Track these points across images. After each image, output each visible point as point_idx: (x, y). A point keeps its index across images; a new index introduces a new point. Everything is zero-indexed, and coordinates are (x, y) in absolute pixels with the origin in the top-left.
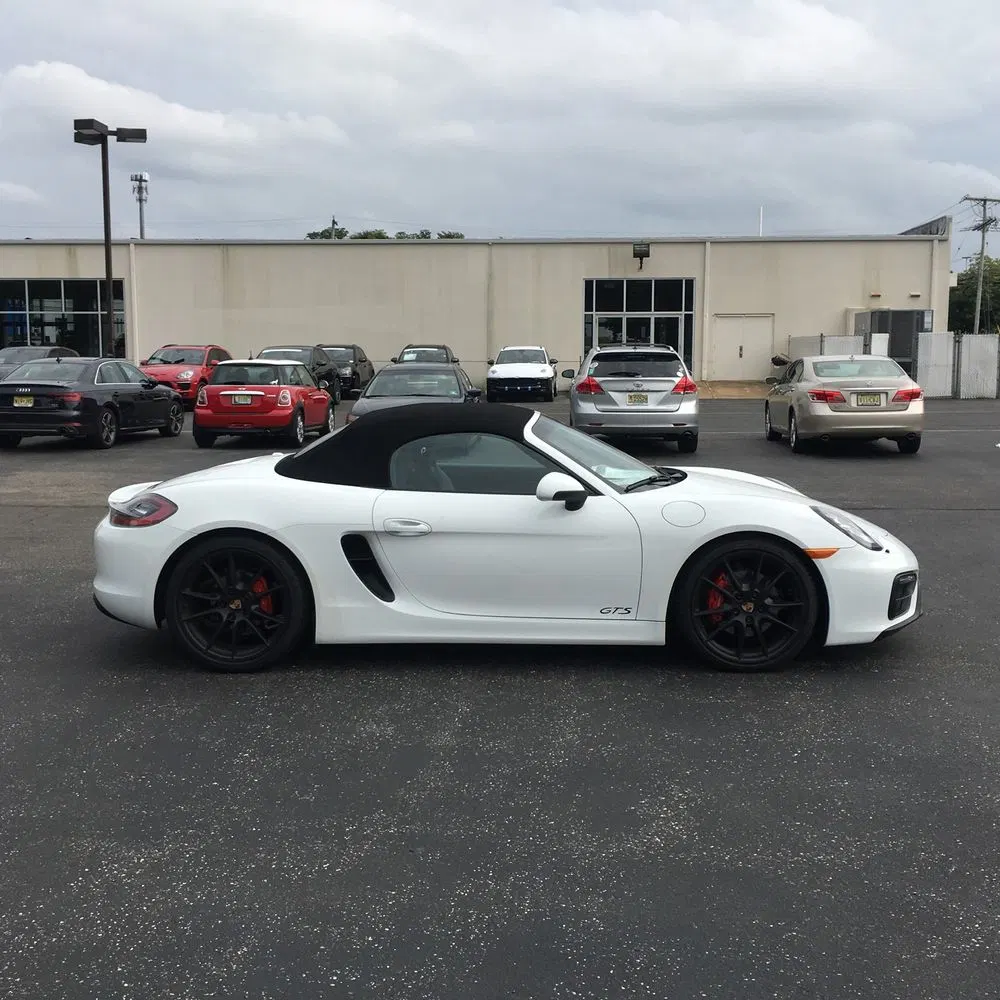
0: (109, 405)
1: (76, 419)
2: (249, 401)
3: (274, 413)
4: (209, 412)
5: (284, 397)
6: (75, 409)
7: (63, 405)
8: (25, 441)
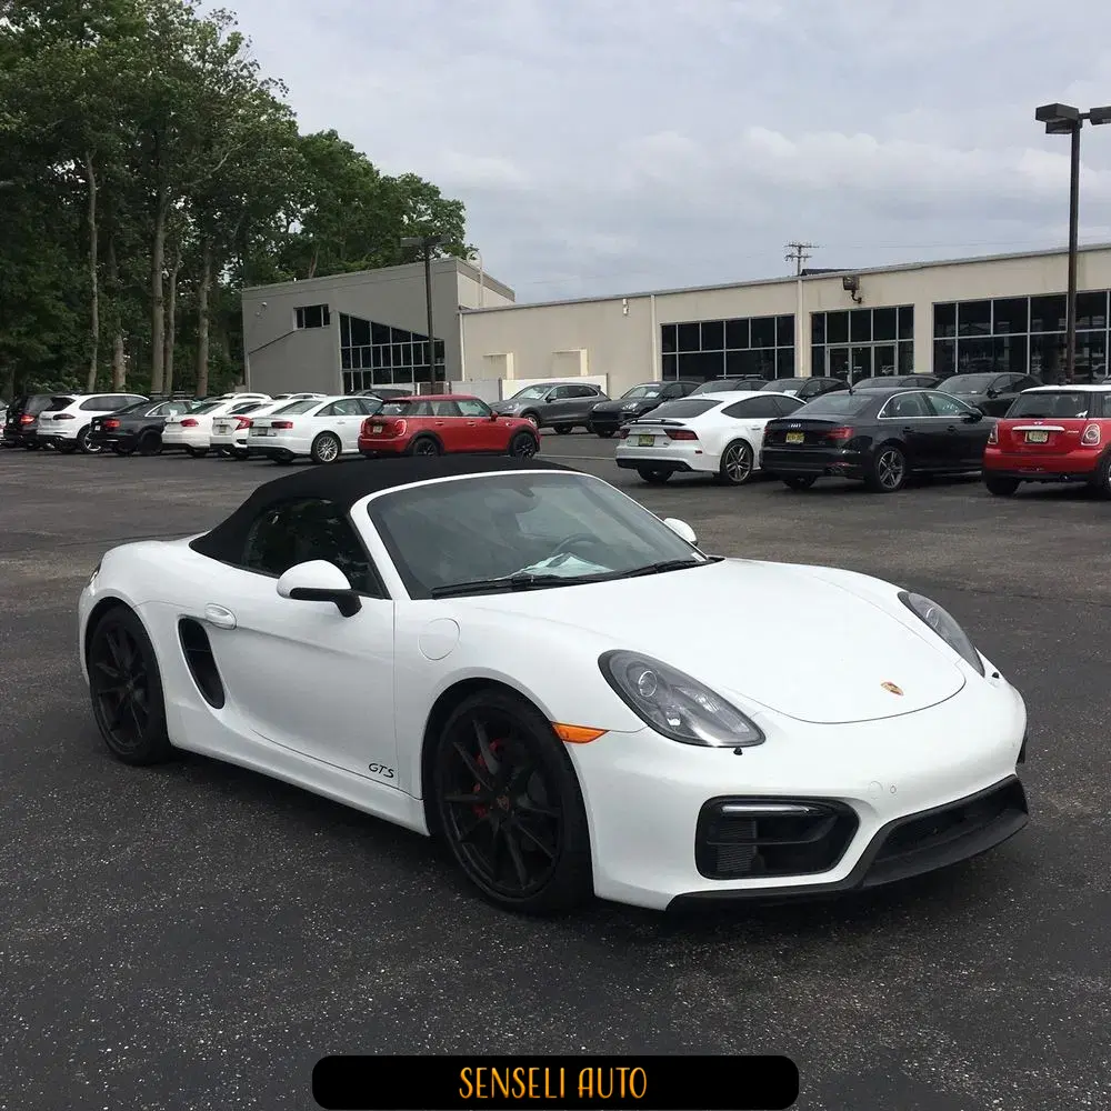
0: (892, 443)
1: (846, 458)
2: (1045, 438)
3: (1076, 454)
4: (998, 451)
5: (1092, 434)
6: (844, 448)
7: (832, 442)
8: (818, 483)
